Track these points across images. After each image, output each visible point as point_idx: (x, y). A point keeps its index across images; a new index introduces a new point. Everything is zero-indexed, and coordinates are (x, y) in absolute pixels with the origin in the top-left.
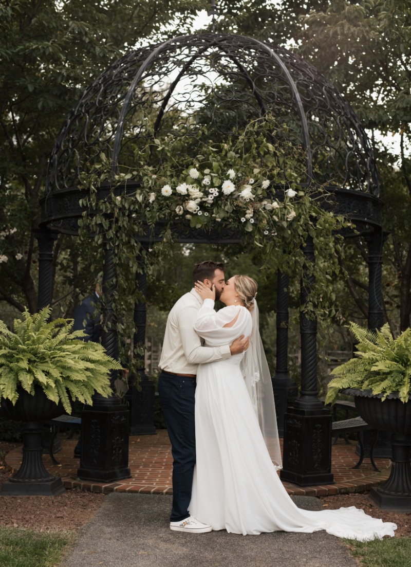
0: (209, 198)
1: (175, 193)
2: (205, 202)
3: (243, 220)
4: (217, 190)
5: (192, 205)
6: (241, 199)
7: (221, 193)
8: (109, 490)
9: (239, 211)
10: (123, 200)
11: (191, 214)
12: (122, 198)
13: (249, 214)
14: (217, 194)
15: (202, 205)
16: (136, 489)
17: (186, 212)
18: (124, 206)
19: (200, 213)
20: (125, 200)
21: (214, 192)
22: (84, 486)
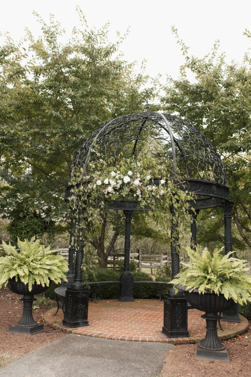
0: (118, 185)
1: (103, 184)
2: (116, 187)
3: (135, 195)
4: (121, 181)
5: (110, 189)
6: (134, 185)
7: (123, 183)
8: (70, 332)
9: (132, 191)
10: (84, 188)
11: (111, 193)
12: (84, 187)
13: (139, 192)
14: (121, 183)
15: (115, 189)
16: (81, 333)
17: (108, 193)
18: (85, 191)
19: (114, 193)
20: (86, 188)
21: (120, 182)
22: (61, 329)
